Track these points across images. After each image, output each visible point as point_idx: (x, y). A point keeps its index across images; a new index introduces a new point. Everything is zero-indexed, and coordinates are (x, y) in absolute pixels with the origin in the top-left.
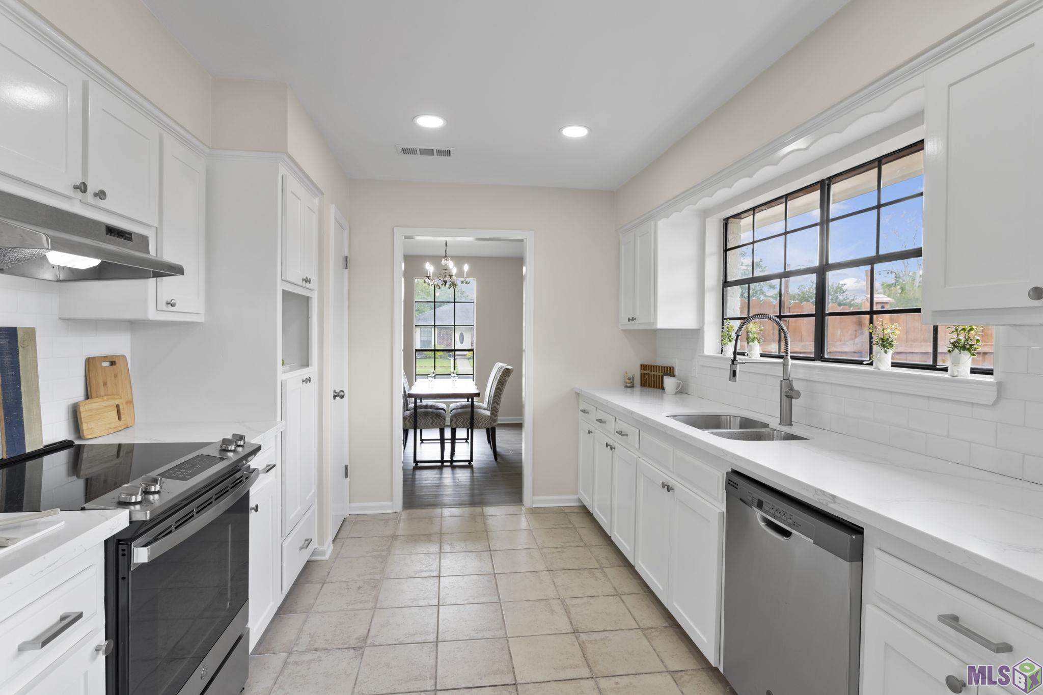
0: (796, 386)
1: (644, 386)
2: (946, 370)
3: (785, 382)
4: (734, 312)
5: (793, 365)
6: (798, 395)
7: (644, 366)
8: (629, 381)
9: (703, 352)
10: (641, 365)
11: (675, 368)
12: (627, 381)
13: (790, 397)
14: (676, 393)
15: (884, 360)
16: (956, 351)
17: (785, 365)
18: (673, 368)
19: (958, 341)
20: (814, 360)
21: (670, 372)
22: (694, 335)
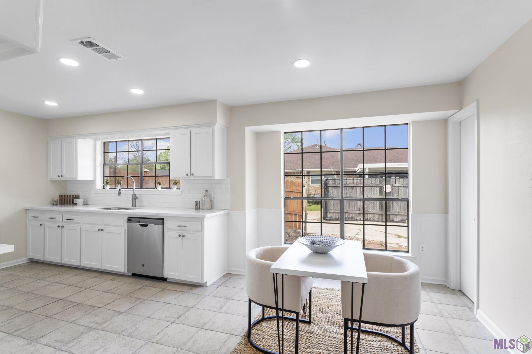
0: (137, 196)
1: (62, 204)
2: (172, 189)
3: (134, 195)
4: (107, 174)
5: (136, 190)
6: (137, 198)
7: (61, 195)
8: (55, 202)
9: (96, 188)
10: (60, 195)
11: (80, 195)
12: (54, 202)
13: (135, 199)
14: (84, 204)
15: (159, 187)
16: (174, 185)
17: (133, 190)
18: (79, 195)
19: (174, 183)
20: (140, 189)
21: (77, 197)
22: (92, 183)
